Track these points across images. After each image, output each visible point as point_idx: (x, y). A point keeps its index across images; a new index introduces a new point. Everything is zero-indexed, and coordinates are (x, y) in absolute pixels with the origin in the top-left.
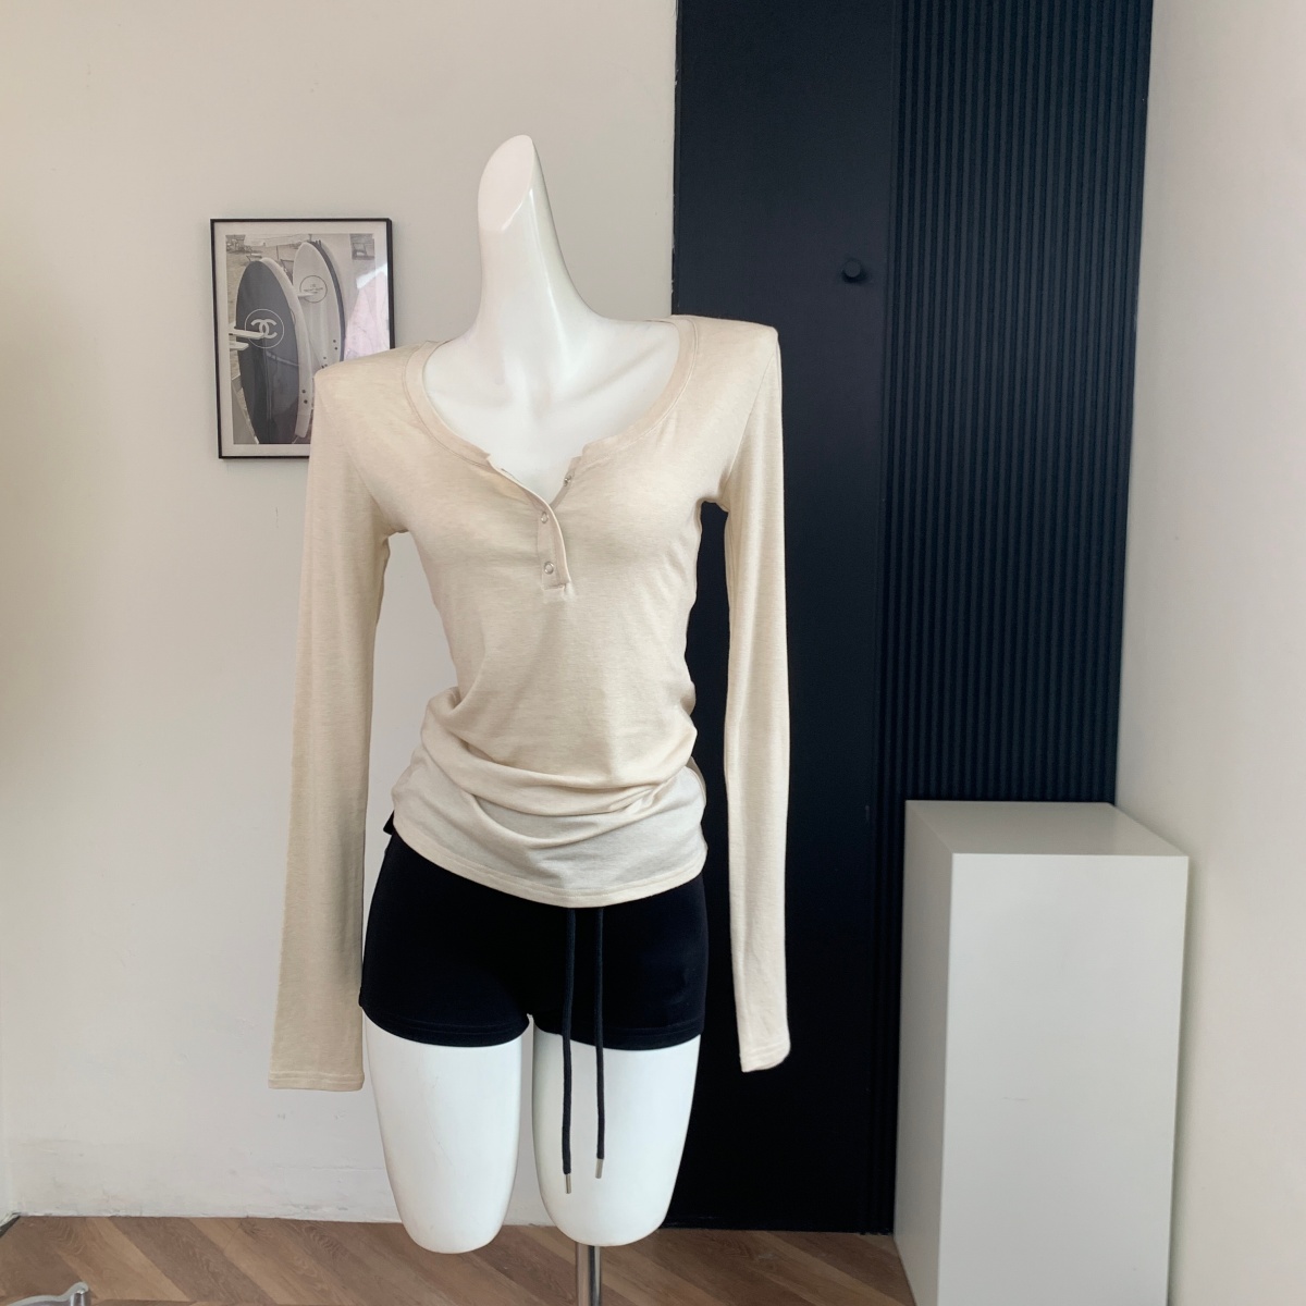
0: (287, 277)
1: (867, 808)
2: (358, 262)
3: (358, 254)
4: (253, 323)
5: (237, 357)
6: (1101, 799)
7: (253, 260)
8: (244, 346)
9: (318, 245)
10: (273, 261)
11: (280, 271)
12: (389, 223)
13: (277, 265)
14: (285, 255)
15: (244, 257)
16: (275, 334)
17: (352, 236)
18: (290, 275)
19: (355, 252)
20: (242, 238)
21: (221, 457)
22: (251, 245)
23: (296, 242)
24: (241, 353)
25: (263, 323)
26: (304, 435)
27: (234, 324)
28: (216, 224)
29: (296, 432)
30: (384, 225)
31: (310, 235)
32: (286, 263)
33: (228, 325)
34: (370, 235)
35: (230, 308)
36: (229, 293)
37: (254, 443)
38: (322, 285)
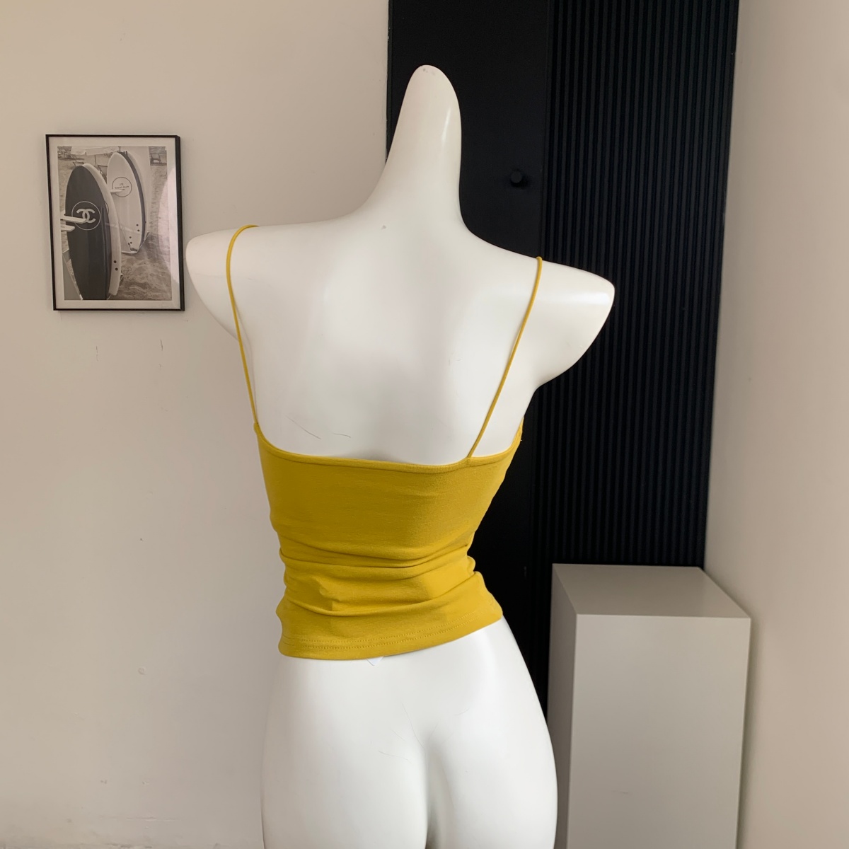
0: (102, 178)
1: (525, 568)
2: (155, 167)
3: (155, 161)
4: (78, 212)
5: (66, 236)
6: (694, 565)
7: (77, 165)
8: (71, 228)
9: (125, 155)
10: (93, 167)
11: (98, 174)
12: (178, 139)
13: (95, 169)
14: (101, 162)
15: (70, 163)
16: (94, 220)
17: (150, 148)
18: (105, 176)
19: (152, 160)
20: (69, 149)
21: (55, 309)
22: (77, 154)
23: (109, 152)
24: (69, 233)
25: (85, 211)
26: (115, 294)
27: (64, 212)
28: (50, 139)
29: (110, 291)
30: (173, 140)
31: (120, 147)
32: (102, 169)
33: (59, 213)
34: (164, 148)
35: (61, 200)
36: (60, 189)
37: (80, 299)
38: (129, 185)
